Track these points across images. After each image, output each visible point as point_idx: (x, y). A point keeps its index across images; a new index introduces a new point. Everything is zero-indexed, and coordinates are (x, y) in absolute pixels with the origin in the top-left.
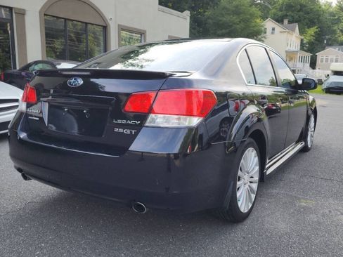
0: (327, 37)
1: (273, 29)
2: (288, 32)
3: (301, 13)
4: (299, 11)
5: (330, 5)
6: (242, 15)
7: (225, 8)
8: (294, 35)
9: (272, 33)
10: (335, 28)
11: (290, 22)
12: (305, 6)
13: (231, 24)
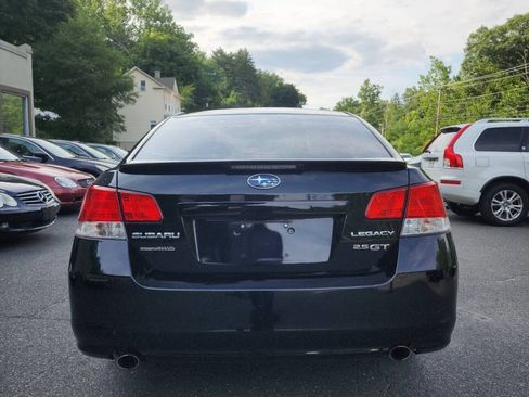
0: (209, 99)
1: (143, 83)
2: (165, 90)
3: (172, 63)
4: (170, 60)
5: (203, 55)
6: (97, 58)
7: (66, 44)
8: (173, 94)
9: (143, 89)
10: (215, 87)
11: (162, 75)
12: (176, 55)
13: (80, 71)
